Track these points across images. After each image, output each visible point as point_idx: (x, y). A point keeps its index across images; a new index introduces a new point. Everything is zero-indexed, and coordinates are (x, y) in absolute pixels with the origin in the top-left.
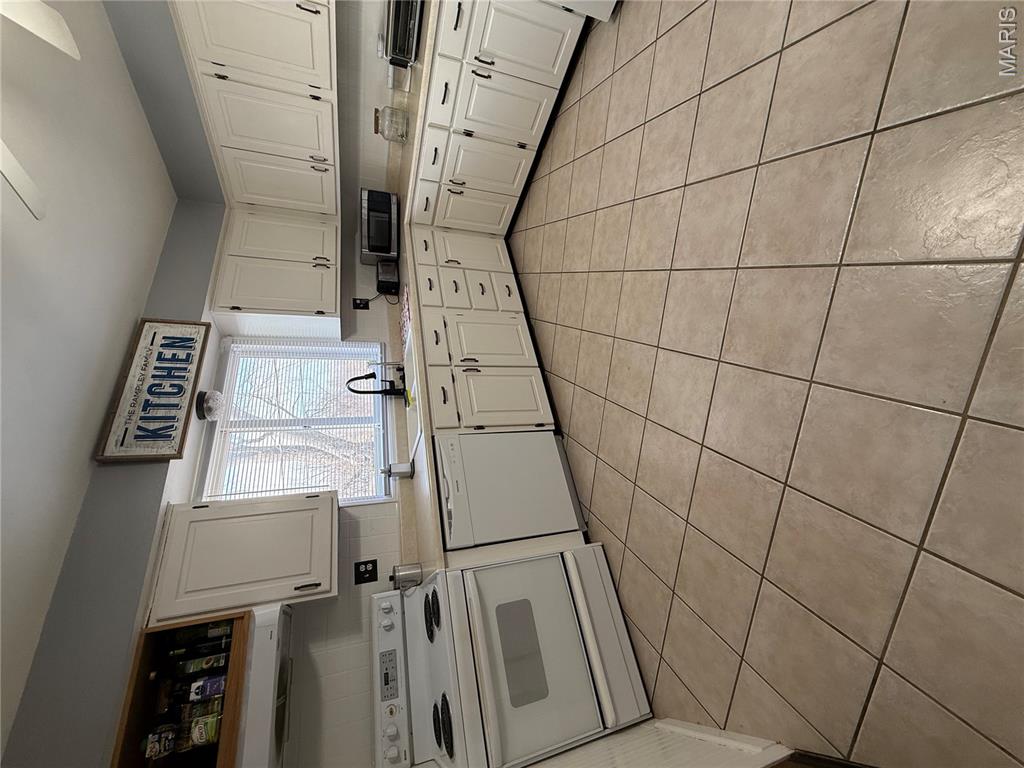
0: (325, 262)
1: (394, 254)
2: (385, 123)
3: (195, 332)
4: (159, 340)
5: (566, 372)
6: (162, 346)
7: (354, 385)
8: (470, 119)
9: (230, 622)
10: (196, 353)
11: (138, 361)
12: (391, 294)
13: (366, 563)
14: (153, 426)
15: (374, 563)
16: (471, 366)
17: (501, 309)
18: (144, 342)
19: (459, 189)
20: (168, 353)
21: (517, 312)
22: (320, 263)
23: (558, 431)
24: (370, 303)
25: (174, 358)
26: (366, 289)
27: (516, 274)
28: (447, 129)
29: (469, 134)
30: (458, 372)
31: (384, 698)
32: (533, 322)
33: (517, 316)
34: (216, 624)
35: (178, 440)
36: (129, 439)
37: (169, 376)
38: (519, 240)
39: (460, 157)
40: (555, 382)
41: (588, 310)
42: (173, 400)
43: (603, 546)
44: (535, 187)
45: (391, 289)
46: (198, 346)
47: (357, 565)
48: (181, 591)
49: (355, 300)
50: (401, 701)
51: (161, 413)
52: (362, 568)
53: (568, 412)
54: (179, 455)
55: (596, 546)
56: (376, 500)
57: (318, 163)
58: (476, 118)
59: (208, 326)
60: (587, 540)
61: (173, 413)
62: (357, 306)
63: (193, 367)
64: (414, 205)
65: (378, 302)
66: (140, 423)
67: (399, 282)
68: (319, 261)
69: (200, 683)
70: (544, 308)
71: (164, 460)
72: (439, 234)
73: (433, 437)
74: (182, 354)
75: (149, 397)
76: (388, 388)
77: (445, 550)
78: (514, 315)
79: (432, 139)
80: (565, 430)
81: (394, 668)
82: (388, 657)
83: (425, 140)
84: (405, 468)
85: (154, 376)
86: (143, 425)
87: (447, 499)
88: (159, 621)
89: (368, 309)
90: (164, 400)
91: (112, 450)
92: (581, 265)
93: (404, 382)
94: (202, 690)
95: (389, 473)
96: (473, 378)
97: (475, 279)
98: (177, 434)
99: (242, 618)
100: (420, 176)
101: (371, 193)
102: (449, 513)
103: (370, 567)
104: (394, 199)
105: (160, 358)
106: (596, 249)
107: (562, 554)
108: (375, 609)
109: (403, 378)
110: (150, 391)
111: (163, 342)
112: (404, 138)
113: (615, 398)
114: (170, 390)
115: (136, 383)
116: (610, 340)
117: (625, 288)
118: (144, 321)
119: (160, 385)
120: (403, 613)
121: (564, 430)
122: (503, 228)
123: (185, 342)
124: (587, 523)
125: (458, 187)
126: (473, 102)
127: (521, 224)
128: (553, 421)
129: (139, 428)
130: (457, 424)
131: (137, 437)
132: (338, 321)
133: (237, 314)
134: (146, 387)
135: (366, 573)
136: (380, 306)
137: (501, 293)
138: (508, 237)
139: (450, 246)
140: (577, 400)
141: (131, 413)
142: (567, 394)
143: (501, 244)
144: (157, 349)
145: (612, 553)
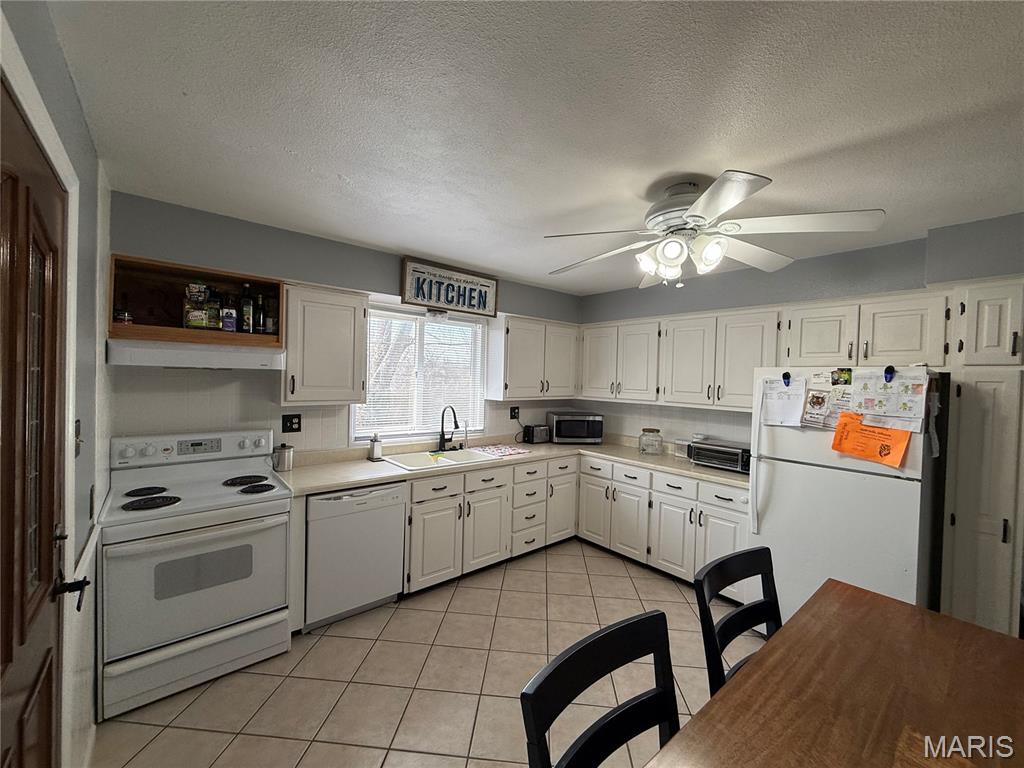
0: (546, 388)
1: (556, 440)
2: (650, 438)
3: (490, 309)
4: (484, 289)
5: (457, 603)
6: (480, 291)
7: (449, 414)
8: (660, 507)
9: (276, 332)
10: (475, 310)
11: (470, 278)
12: (524, 437)
13: (299, 423)
14: (426, 287)
15: (299, 430)
16: (463, 511)
17: (514, 535)
18: (482, 281)
19: (610, 496)
20: (475, 294)
21: (511, 551)
22: (544, 386)
23: (402, 597)
24: (515, 420)
25: (471, 298)
26: (527, 417)
27: (546, 548)
28: (651, 488)
29: (650, 505)
30: (459, 500)
31: (180, 443)
32: (504, 566)
33: (509, 550)
34: (277, 324)
35: (415, 301)
36: (418, 275)
37: (459, 295)
38: (575, 548)
39: (633, 496)
40: (447, 593)
41: (514, 621)
42: (443, 298)
43: (286, 652)
44: (619, 563)
45: (528, 437)
46: (481, 311)
47: (299, 417)
48: (305, 304)
49: (518, 408)
50: (175, 457)
51: (434, 291)
52: (296, 420)
53: (419, 606)
54: (403, 302)
55: (288, 645)
56: (351, 430)
57: (616, 387)
58: (663, 511)
59: (495, 316)
60: (296, 634)
61: (434, 298)
62: (513, 410)
63: (465, 308)
64: (594, 457)
65: (518, 426)
66: (428, 280)
67: (532, 443)
68: (546, 384)
69: (234, 315)
70: (516, 575)
71: (402, 293)
72: (573, 478)
73: (405, 481)
74: (475, 302)
75: (446, 284)
76: (446, 437)
77: (308, 496)
78: (509, 548)
79: (643, 475)
80: (402, 605)
81: (205, 451)
82: (217, 445)
83: (641, 470)
84: (378, 453)
85: (459, 287)
86: (426, 282)
87: (351, 495)
88: (287, 291)
89: (511, 418)
90: (443, 292)
91: (410, 266)
92: (554, 612)
93: (451, 449)
94: (229, 316)
95: (374, 440)
96: (452, 513)
97: (538, 510)
98: (419, 300)
99: (278, 341)
100: (616, 465)
101: (601, 422)
102: (340, 498)
103: (296, 426)
104: (598, 440)
105: (471, 290)
106: (567, 626)
107: (287, 607)
108: (260, 433)
109: (454, 449)
110: (448, 285)
111: (483, 292)
112: (643, 452)
113: (434, 654)
114: (450, 295)
115: (455, 278)
116: (487, 646)
117: (533, 657)
118: (497, 281)
119: (453, 290)
120: (251, 457)
121: (402, 602)
122: (584, 534)
123: (483, 302)
124: (309, 633)
125: (611, 495)
126: (673, 510)
127: (589, 551)
128: (412, 591)
129: (424, 280)
130: (415, 500)
131: (419, 279)
132: (502, 399)
133: (504, 331)
134: (452, 282)
135: (291, 423)
136: (514, 428)
137: (528, 535)
138: (576, 539)
139: (564, 486)
140: (431, 614)
141: (435, 275)
142: (436, 604)
143: (569, 533)
144: (478, 288)
145: (278, 662)
